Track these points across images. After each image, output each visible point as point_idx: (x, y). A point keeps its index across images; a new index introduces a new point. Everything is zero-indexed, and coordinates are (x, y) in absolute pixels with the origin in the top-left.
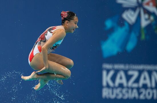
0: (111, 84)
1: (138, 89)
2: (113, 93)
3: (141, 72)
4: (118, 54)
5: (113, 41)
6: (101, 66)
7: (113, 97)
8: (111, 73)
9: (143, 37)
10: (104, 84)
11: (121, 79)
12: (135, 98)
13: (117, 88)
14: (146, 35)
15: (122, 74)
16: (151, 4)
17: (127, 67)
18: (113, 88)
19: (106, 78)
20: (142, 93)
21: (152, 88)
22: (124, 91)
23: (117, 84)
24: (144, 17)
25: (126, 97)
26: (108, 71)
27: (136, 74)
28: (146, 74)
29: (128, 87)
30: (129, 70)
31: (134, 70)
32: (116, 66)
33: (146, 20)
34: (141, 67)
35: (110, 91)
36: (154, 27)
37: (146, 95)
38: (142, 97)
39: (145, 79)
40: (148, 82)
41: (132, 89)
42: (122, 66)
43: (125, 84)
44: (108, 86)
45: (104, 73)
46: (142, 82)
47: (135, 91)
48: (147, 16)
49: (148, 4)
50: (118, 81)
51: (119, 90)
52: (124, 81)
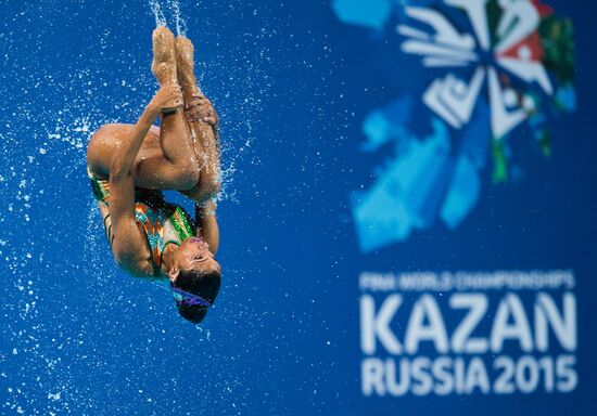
0: (392, 344)
1: (488, 357)
2: (398, 379)
3: (495, 297)
4: (415, 233)
5: (394, 189)
6: (356, 282)
7: (398, 390)
8: (392, 305)
9: (500, 172)
10: (368, 345)
11: (426, 324)
12: (477, 389)
13: (411, 358)
14: (510, 164)
15: (429, 305)
16: (525, 52)
17: (447, 281)
18: (397, 359)
19: (374, 325)
20: (502, 370)
21: (537, 354)
22: (439, 365)
23: (411, 345)
24: (501, 99)
25: (443, 390)
26: (380, 298)
27: (479, 305)
28: (514, 303)
29: (452, 355)
30: (454, 291)
31: (470, 291)
32: (409, 281)
33: (510, 110)
34: (496, 280)
35: (390, 366)
36: (539, 135)
37: (516, 378)
38: (502, 386)
39: (511, 321)
40: (521, 331)
41: (467, 358)
42: (427, 280)
43: (442, 345)
44: (381, 352)
45: (367, 305)
46: (500, 331)
47: (477, 365)
48: (511, 97)
49: (513, 53)
50: (415, 333)
51: (422, 362)
52: (437, 332)
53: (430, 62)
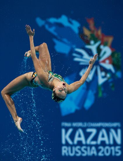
0: (70, 142)
1: (97, 146)
2: (72, 152)
3: (99, 129)
4: (77, 111)
5: (71, 99)
6: (60, 124)
7: (72, 155)
8: (70, 131)
9: (100, 94)
10: (64, 142)
11: (80, 137)
12: (93, 155)
13: (75, 146)
14: (103, 92)
15: (80, 131)
16: (107, 61)
17: (85, 125)
18: (72, 146)
19: (65, 136)
20: (100, 150)
21: (110, 145)
22: (83, 148)
23: (75, 142)
25: (84, 155)
26: (67, 129)
27: (94, 131)
28: (104, 131)
29: (87, 145)
30: (87, 127)
31: (92, 127)
32: (75, 124)
34: (99, 125)
35: (70, 148)
36: (111, 85)
37: (104, 152)
38: (100, 154)
39: (103, 136)
40: (106, 139)
41: (91, 146)
42: (80, 124)
43: (84, 142)
44: (67, 144)
45: (63, 131)
46: (100, 139)
47: (93, 148)
48: (103, 74)
49: (104, 61)
50: (77, 139)
51: (78, 147)
52: (83, 139)
53: (81, 64)
